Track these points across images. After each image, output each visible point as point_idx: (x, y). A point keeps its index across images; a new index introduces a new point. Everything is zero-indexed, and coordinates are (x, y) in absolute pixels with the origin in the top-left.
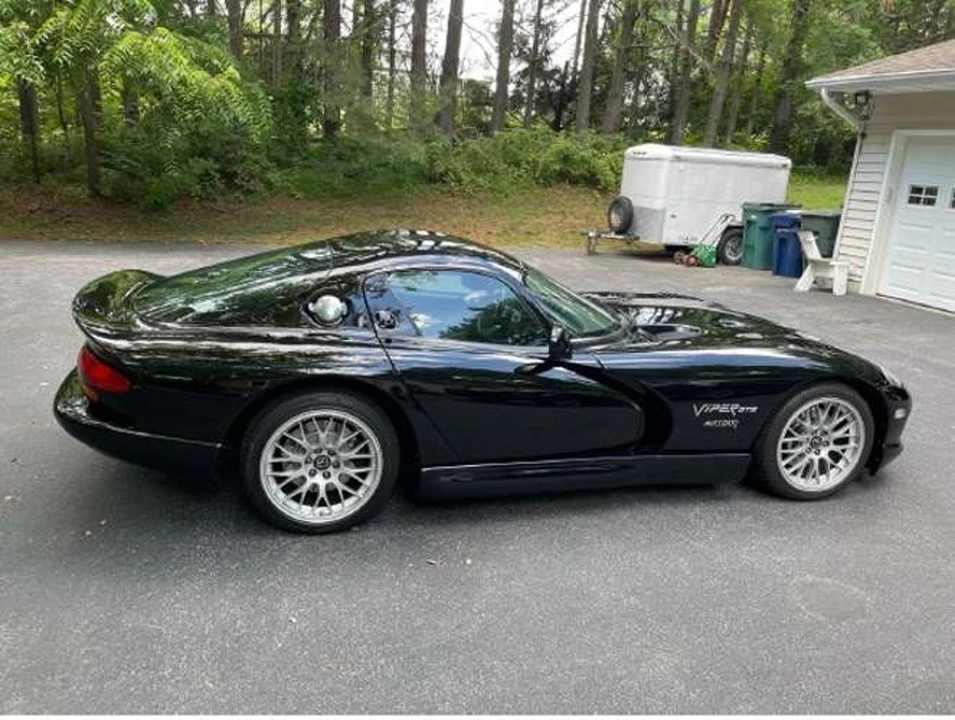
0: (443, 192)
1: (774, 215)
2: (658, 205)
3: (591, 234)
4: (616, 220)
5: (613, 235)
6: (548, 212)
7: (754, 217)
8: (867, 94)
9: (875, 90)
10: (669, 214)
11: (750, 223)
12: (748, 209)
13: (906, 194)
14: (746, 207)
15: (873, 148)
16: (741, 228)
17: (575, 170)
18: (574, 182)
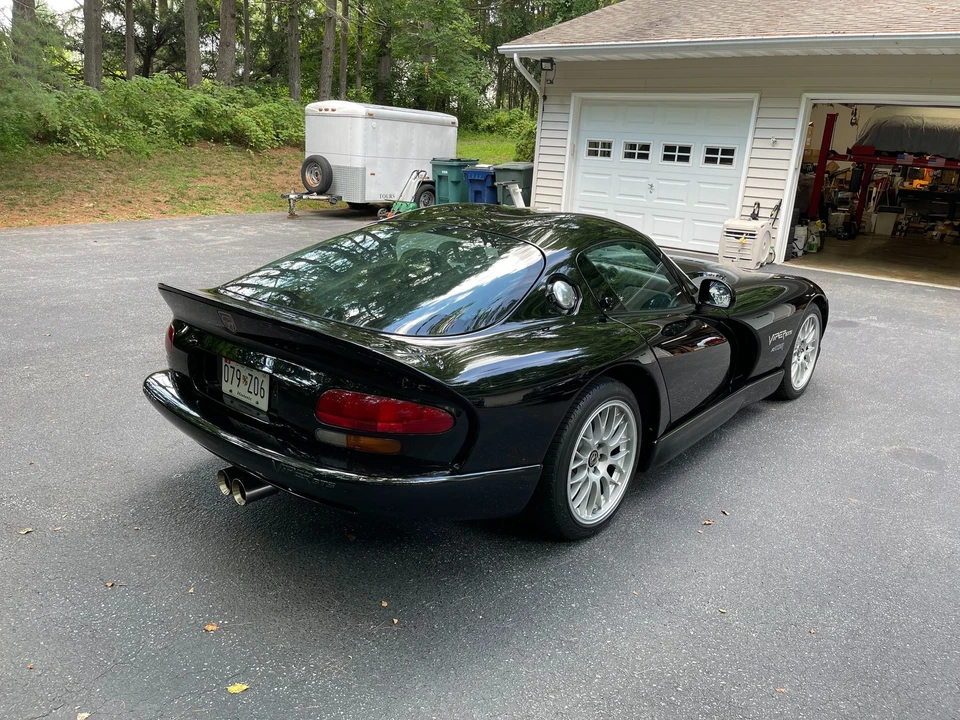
0: (65, 154)
1: (466, 169)
2: (358, 163)
3: (292, 196)
4: (313, 180)
5: (315, 196)
6: (208, 174)
7: (445, 172)
8: (550, 61)
9: (557, 58)
10: (368, 173)
11: (440, 177)
12: (437, 165)
13: (585, 148)
14: (435, 163)
15: (555, 109)
16: (433, 183)
17: (217, 126)
18: (219, 139)
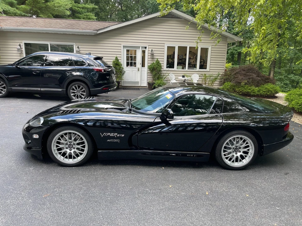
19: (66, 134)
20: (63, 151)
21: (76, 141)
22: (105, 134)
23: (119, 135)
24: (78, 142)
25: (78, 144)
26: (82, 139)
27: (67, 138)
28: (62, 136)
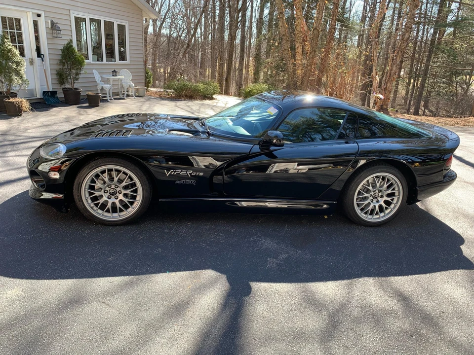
19: (103, 172)
20: (101, 201)
21: (121, 183)
22: (172, 172)
23: (195, 174)
24: (124, 184)
25: (126, 188)
26: (132, 179)
27: (106, 180)
28: (97, 176)
